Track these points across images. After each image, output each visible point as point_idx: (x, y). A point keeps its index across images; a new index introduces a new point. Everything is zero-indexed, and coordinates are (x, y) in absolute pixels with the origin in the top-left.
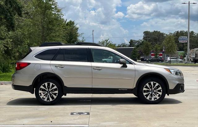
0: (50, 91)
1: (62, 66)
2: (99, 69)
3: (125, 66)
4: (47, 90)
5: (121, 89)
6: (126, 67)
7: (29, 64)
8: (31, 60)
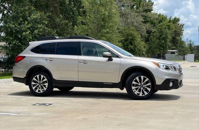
0: (41, 83)
1: (51, 60)
2: (85, 62)
3: (110, 59)
4: (39, 82)
5: (106, 83)
6: (112, 60)
7: (24, 57)
8: (27, 54)
